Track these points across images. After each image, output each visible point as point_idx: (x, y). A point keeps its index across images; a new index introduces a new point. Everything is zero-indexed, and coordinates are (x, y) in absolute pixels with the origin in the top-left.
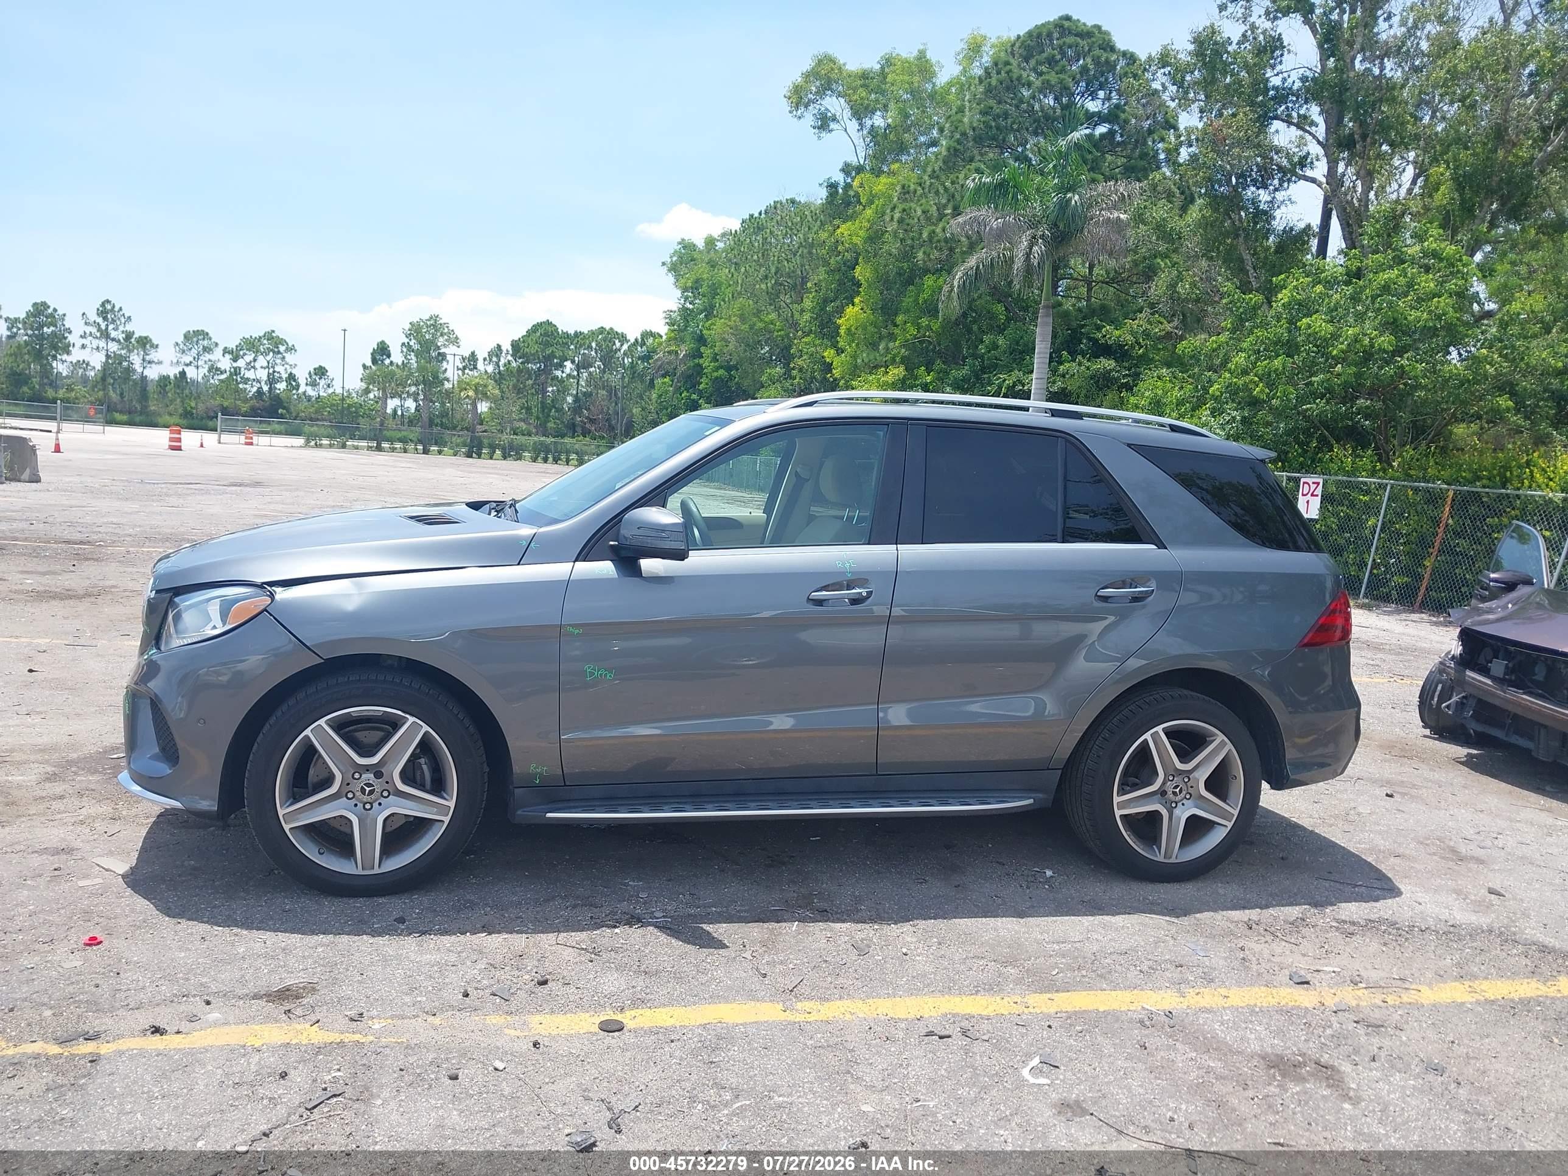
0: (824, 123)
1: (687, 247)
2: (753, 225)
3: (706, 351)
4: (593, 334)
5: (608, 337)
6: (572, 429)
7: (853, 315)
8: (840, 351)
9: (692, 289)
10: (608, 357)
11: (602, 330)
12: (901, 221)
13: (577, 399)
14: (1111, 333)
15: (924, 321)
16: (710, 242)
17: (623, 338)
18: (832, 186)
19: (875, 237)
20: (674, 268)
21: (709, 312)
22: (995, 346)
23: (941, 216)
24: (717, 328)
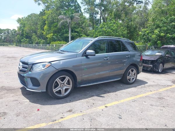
0: (39, 4)
1: (19, 18)
2: (29, 16)
3: (24, 32)
4: (6, 29)
5: (8, 30)
6: (4, 42)
7: (46, 27)
8: (44, 31)
9: (21, 24)
10: (8, 32)
11: (7, 29)
12: (51, 16)
13: (4, 38)
14: (76, 30)
15: (55, 28)
16: (22, 18)
17: (10, 30)
18: (41, 12)
19: (48, 18)
20: (18, 21)
21: (24, 27)
22: (63, 31)
23: (56, 16)
24: (26, 29)
